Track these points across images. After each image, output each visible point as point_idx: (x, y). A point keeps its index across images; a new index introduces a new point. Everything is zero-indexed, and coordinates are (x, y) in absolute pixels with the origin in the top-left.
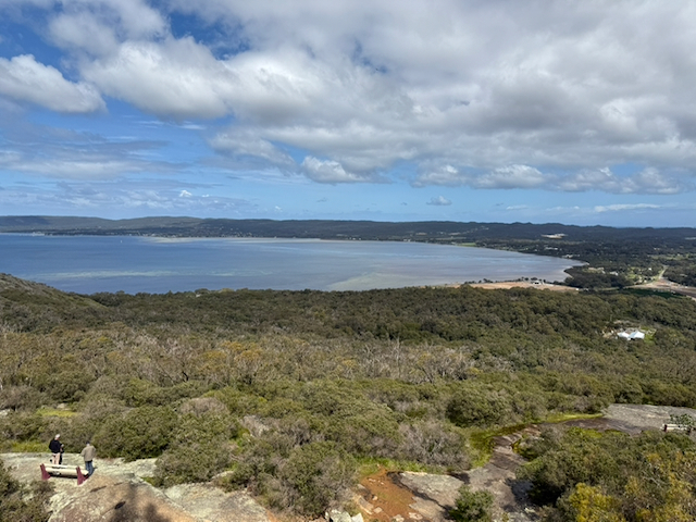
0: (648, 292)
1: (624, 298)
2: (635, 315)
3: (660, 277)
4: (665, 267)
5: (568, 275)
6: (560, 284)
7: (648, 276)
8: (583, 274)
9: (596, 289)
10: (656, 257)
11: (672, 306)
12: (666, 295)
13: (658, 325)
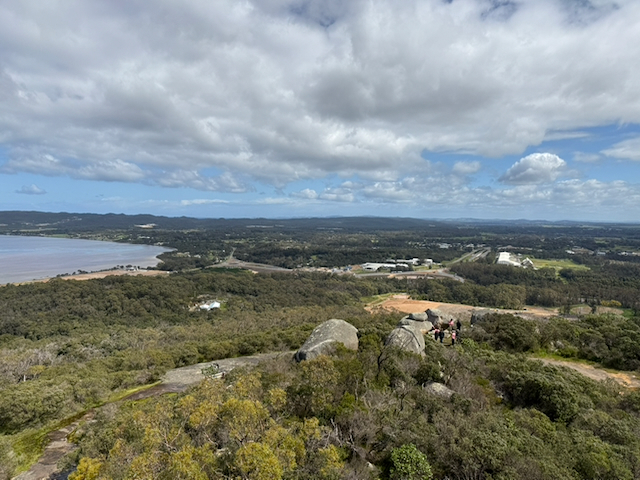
0: (222, 270)
1: (204, 276)
2: (213, 289)
3: (231, 257)
4: (234, 249)
5: (160, 261)
6: (153, 269)
7: (223, 256)
8: (173, 258)
9: (184, 271)
10: (227, 242)
11: (239, 278)
12: (236, 270)
13: (229, 295)
